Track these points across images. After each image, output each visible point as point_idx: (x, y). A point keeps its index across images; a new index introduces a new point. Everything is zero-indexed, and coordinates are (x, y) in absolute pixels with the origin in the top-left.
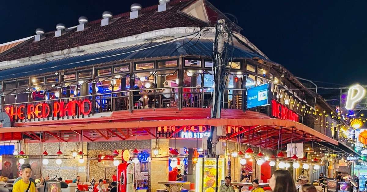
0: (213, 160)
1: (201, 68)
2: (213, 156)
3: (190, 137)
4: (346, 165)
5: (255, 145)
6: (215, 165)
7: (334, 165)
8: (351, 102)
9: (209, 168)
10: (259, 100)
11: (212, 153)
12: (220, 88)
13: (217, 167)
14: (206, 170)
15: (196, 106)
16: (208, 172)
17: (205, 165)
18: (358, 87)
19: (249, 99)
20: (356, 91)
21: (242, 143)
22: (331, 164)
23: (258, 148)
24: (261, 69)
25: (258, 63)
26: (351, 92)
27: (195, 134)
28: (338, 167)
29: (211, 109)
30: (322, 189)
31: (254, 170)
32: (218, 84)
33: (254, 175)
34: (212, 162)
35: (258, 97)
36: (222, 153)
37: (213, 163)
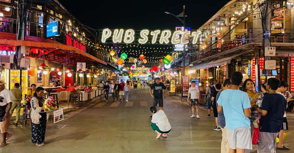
0: (18, 71)
1: (11, 4)
2: (18, 68)
3: (4, 55)
4: (115, 76)
5: (61, 63)
6: (19, 75)
7: (110, 76)
8: (104, 38)
9: (14, 77)
10: (53, 32)
11: (18, 66)
12: (23, 20)
13: (21, 76)
14: (12, 78)
15: (8, 32)
16: (13, 80)
17: (11, 75)
18: (108, 30)
19: (48, 31)
20: (107, 32)
21: (50, 61)
22: (109, 75)
23: (63, 65)
24: (59, 14)
25: (55, 9)
26: (104, 32)
27: (9, 52)
28: (112, 77)
29: (17, 34)
30: (97, 89)
31: (60, 78)
32: (22, 17)
33: (60, 81)
34: (16, 73)
35: (52, 30)
36: (25, 66)
37: (18, 73)
